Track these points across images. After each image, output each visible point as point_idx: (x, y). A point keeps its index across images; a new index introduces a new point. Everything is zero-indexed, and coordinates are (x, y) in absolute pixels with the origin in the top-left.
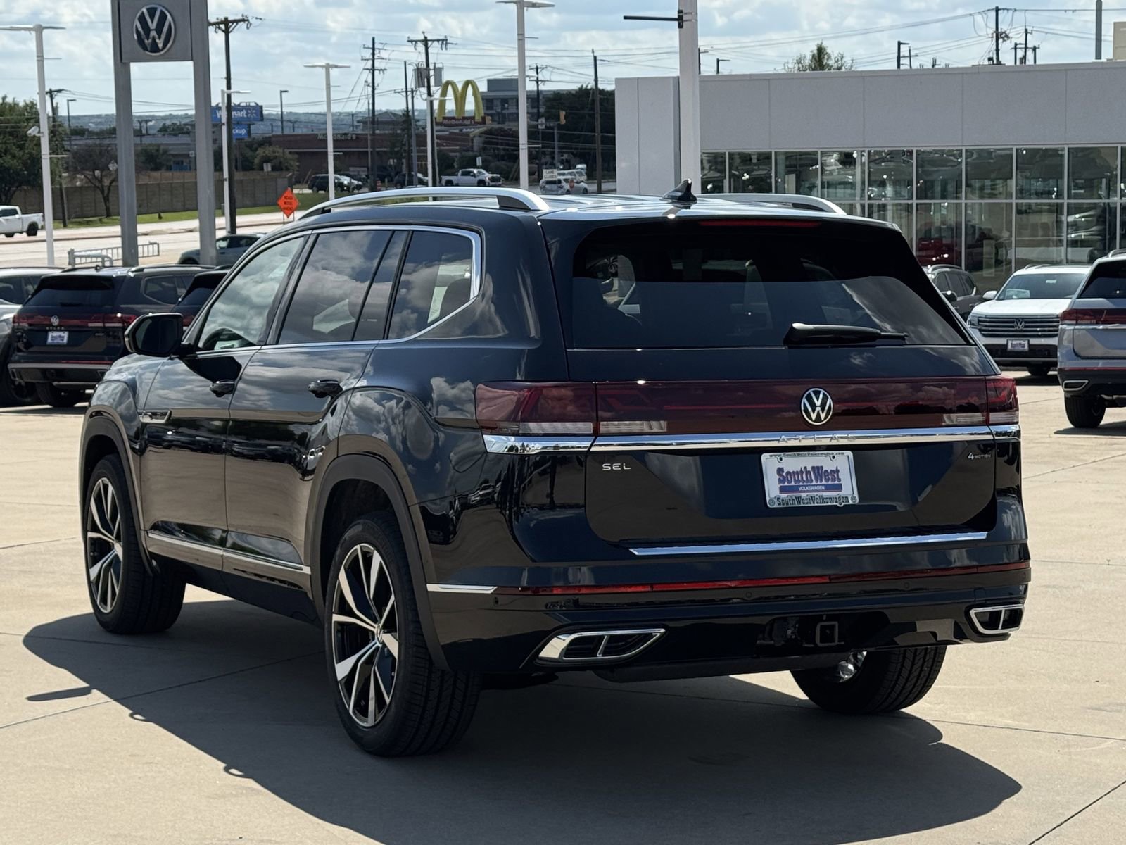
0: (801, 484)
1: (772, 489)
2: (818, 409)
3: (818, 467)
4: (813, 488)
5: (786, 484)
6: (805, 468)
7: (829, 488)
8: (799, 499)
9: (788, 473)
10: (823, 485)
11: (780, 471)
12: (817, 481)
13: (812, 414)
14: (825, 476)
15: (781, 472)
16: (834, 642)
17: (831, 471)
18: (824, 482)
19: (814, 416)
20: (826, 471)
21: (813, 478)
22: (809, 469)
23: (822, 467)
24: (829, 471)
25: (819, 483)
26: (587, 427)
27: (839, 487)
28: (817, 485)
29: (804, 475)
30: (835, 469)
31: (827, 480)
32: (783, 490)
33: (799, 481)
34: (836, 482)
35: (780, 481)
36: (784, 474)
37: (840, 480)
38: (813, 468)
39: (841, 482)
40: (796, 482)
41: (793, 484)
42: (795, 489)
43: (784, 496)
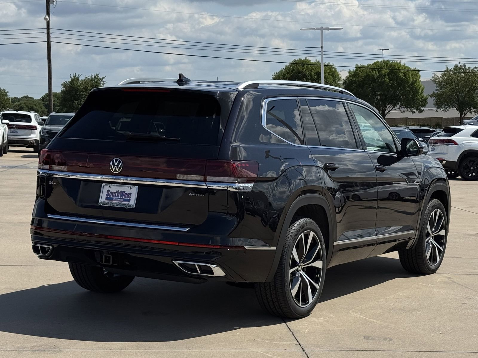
0: (114, 197)
1: (103, 199)
3: (123, 191)
4: (118, 200)
5: (109, 197)
6: (118, 191)
7: (125, 200)
8: (111, 203)
9: (111, 192)
11: (108, 191)
12: (121, 197)
14: (125, 195)
16: (110, 263)
18: (123, 198)
21: (120, 195)
23: (125, 191)
24: (127, 193)
25: (121, 198)
26: (48, 167)
27: (129, 201)
28: (120, 199)
29: (117, 194)
30: (130, 193)
31: (125, 197)
32: (107, 199)
33: (114, 196)
34: (129, 198)
35: (107, 195)
36: (109, 193)
37: (130, 198)
38: (121, 191)
40: (113, 196)
41: (111, 197)
42: (111, 199)
43: (107, 201)
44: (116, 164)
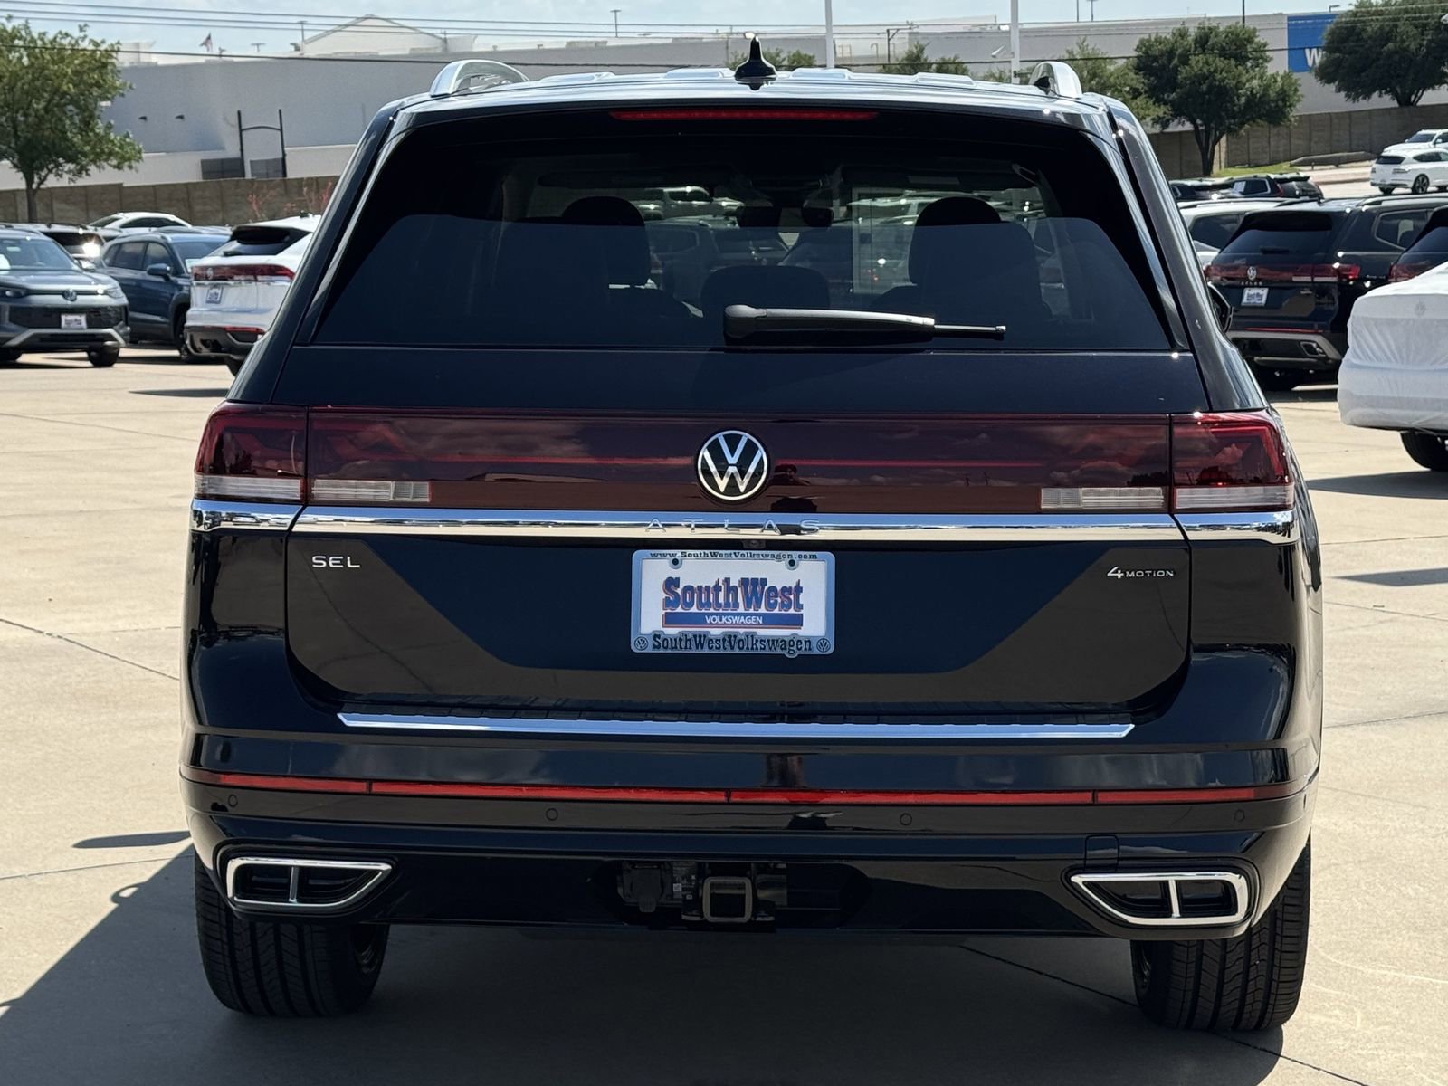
0: (712, 610)
1: (650, 618)
2: (732, 470)
3: (755, 581)
4: (736, 620)
5: (679, 609)
6: (727, 581)
7: (770, 621)
8: (701, 639)
9: (688, 588)
10: (759, 615)
11: (671, 584)
12: (748, 606)
13: (718, 478)
14: (768, 598)
15: (672, 587)
16: (743, 915)
17: (784, 589)
18: (763, 610)
19: (722, 483)
20: (773, 589)
21: (740, 599)
22: (735, 582)
23: (764, 581)
24: (779, 589)
25: (752, 611)
26: (293, 487)
27: (797, 621)
28: (745, 615)
29: (722, 596)
30: (793, 585)
31: (771, 606)
32: (670, 620)
33: (708, 605)
34: (792, 611)
35: (667, 603)
36: (679, 591)
37: (800, 607)
38: (744, 582)
39: (802, 612)
40: (701, 605)
41: (694, 609)
42: (698, 620)
43: (673, 631)
44: (732, 460)
